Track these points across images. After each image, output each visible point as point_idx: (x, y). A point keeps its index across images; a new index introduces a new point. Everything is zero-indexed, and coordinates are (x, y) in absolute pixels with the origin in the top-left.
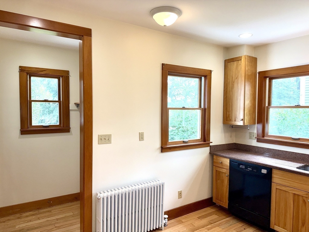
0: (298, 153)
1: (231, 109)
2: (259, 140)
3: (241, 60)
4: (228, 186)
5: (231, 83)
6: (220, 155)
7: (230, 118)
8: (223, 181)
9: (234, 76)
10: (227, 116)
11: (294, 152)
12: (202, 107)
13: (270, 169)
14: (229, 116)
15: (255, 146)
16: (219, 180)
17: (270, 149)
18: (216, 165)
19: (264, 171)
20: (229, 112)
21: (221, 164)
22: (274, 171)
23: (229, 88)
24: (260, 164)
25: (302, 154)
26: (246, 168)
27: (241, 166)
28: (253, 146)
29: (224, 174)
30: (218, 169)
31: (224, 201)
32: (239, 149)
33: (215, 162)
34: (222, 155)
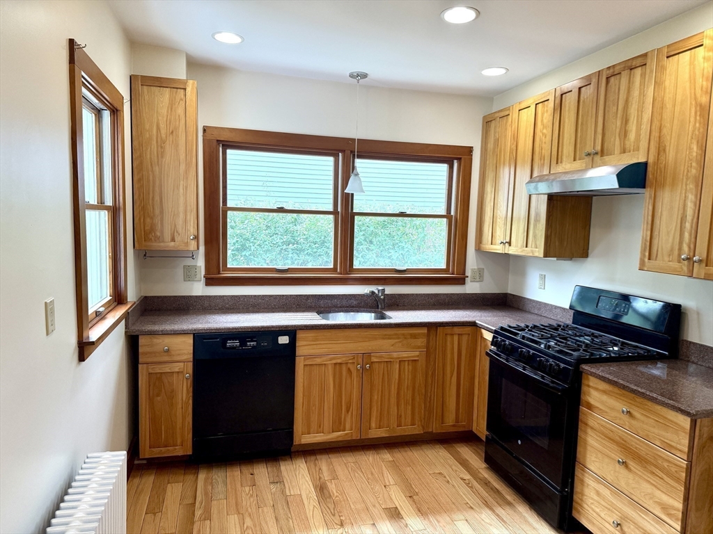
0: (291, 295)
2: (210, 281)
3: (185, 89)
4: (191, 402)
6: (162, 331)
8: (171, 395)
9: (162, 126)
10: (147, 228)
11: (283, 295)
14: (152, 229)
16: (158, 395)
18: (150, 360)
19: (284, 340)
20: (152, 218)
21: (166, 354)
22: (300, 335)
23: (148, 153)
26: (243, 343)
27: (229, 344)
28: (196, 296)
29: (175, 375)
30: (158, 369)
31: (179, 442)
33: (146, 354)
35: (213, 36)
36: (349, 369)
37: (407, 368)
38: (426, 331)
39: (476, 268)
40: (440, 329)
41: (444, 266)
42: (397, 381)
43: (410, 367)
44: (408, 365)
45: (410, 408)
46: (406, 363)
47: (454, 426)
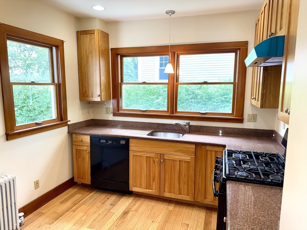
0: (146, 123)
1: (87, 85)
2: (115, 115)
3: (94, 33)
4: (90, 163)
5: (85, 57)
6: (79, 133)
7: (87, 94)
8: (84, 159)
9: (87, 50)
10: (84, 92)
11: (143, 122)
12: (56, 82)
13: (127, 139)
14: (86, 92)
15: (112, 120)
16: (79, 158)
17: (124, 121)
18: (76, 144)
19: (122, 142)
20: (85, 88)
21: (81, 142)
22: (131, 141)
23: (83, 62)
24: (119, 136)
25: (149, 123)
26: (107, 142)
27: (102, 141)
28: (110, 120)
29: (85, 151)
30: (79, 148)
31: (87, 178)
32: (97, 125)
33: (75, 141)
34: (81, 132)
35: (92, 7)
36: (154, 160)
37: (184, 165)
38: (195, 147)
39: (251, 113)
40: (203, 147)
41: (231, 112)
42: (178, 171)
43: (186, 165)
44: (185, 163)
45: (186, 186)
46: (184, 162)
47: (212, 202)
